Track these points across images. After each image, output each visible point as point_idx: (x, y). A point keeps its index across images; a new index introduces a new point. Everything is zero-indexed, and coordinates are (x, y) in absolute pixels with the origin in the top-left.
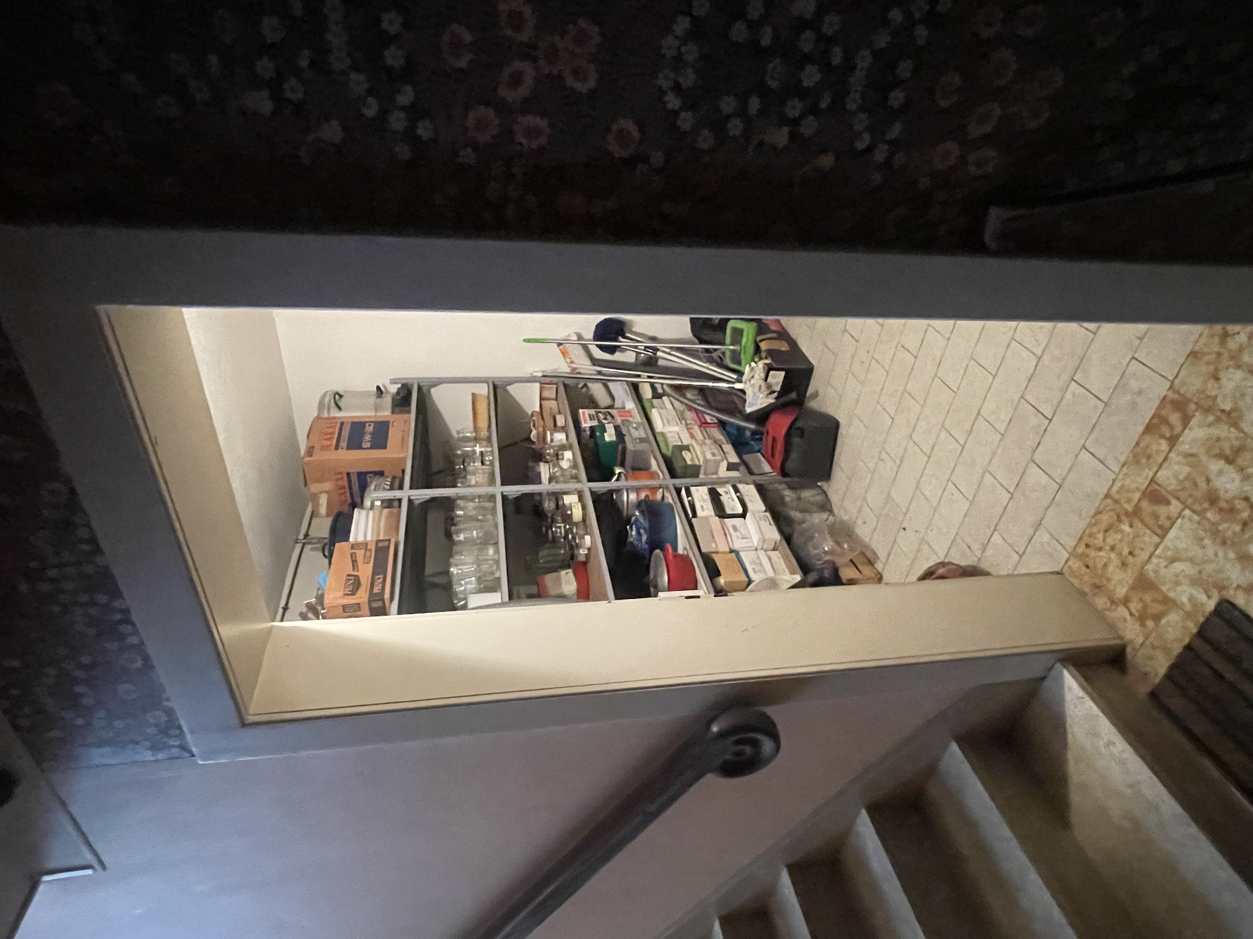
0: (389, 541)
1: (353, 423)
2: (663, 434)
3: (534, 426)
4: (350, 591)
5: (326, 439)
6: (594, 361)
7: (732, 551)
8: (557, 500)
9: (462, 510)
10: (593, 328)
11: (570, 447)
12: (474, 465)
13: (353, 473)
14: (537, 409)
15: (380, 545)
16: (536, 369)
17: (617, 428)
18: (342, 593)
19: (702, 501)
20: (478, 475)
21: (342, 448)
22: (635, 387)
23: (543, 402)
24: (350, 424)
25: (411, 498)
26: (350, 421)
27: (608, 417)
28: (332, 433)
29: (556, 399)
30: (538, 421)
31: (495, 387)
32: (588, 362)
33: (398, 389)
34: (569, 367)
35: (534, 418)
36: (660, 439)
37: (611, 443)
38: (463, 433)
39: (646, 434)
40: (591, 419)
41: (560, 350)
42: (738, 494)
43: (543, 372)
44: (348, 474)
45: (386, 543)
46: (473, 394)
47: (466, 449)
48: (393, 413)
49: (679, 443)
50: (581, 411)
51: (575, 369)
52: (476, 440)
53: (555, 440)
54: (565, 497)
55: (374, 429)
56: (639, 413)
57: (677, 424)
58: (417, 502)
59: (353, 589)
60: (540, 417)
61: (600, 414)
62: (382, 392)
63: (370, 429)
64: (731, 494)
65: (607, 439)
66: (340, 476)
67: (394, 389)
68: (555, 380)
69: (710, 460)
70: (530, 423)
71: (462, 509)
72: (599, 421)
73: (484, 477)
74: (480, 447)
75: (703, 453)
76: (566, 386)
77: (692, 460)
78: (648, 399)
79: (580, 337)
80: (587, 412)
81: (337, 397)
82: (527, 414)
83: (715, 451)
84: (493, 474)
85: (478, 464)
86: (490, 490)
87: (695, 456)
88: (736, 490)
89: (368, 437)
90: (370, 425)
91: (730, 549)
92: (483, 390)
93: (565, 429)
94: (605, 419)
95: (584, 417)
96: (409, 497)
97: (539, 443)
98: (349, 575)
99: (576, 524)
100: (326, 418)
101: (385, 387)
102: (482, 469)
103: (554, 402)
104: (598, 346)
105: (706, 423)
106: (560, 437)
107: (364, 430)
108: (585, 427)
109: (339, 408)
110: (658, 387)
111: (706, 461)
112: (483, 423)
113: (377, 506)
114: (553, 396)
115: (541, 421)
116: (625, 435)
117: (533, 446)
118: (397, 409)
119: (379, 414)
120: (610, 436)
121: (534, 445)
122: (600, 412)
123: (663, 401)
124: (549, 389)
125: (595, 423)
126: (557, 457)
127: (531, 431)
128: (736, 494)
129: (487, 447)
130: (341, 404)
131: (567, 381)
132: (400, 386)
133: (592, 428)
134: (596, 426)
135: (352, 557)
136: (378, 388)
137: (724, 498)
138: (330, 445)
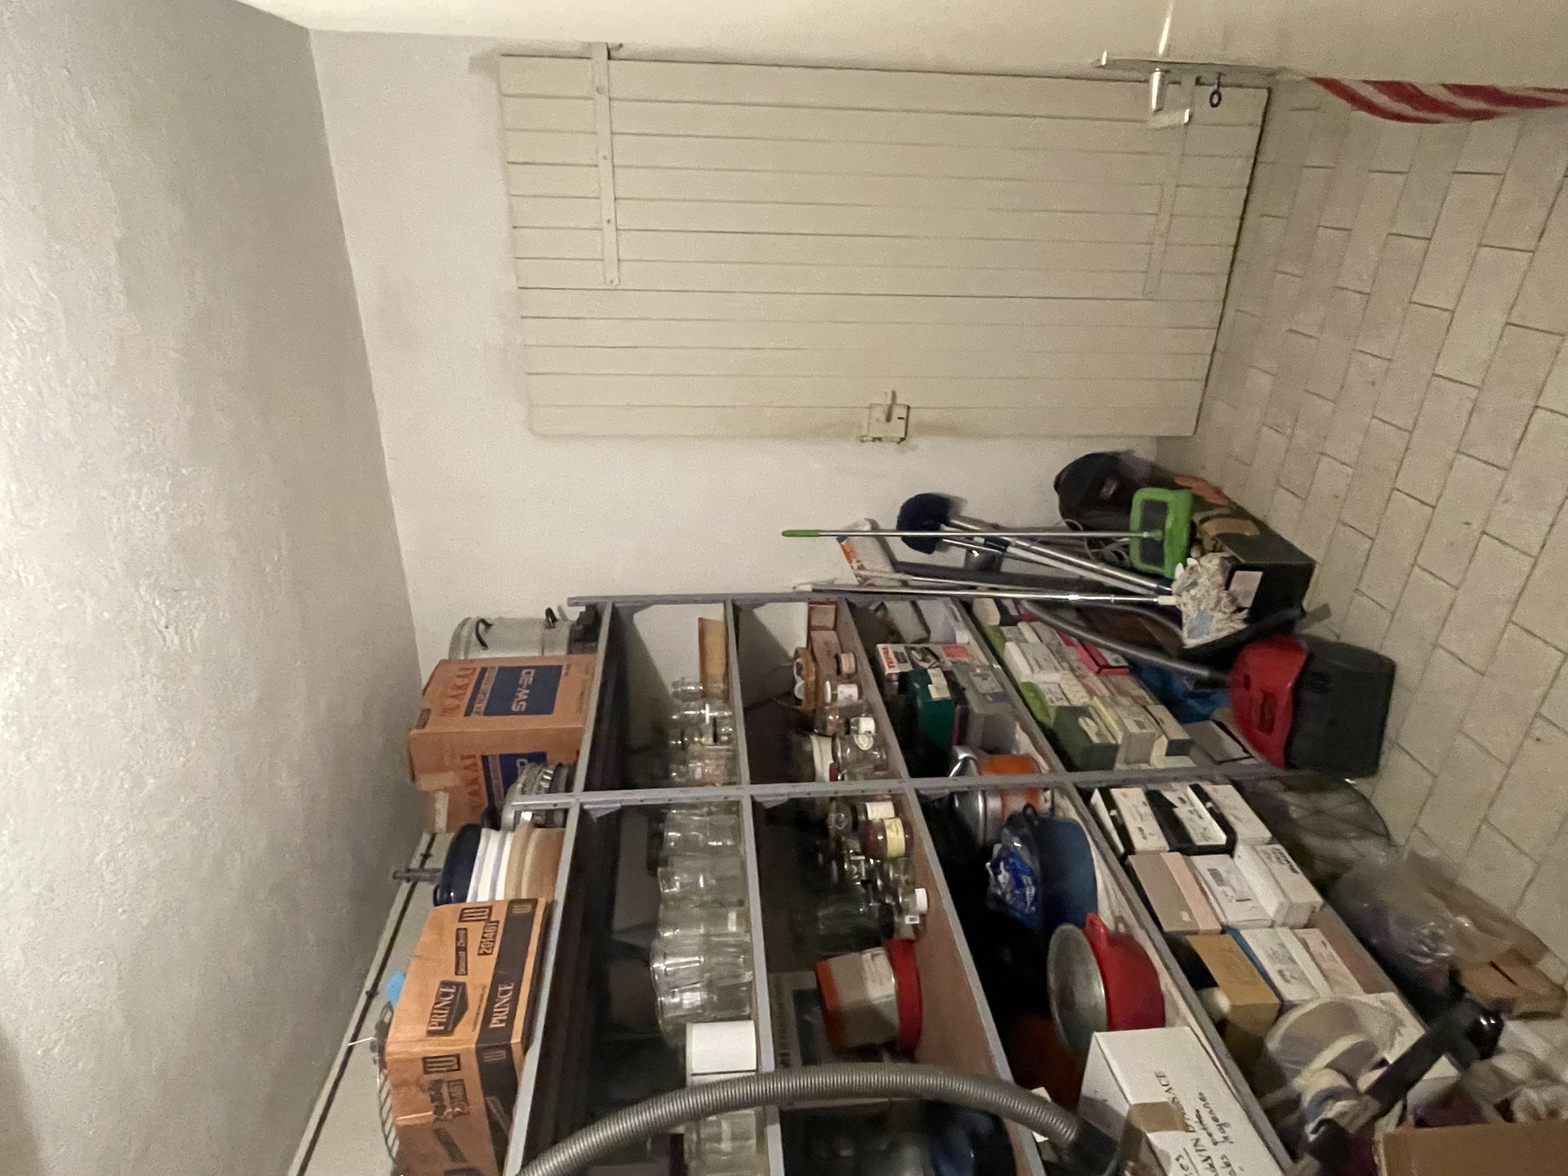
0: (534, 902)
1: (501, 669)
2: (1032, 687)
3: (799, 673)
4: (440, 1024)
5: (451, 697)
6: (897, 566)
7: (1225, 930)
8: (855, 811)
9: (679, 831)
10: (897, 512)
11: (870, 711)
12: (700, 743)
13: (493, 756)
14: (803, 643)
15: (517, 910)
16: (803, 581)
17: (947, 674)
18: (423, 1029)
19: (1139, 820)
20: (707, 761)
21: (478, 713)
22: (967, 606)
23: (814, 634)
24: (497, 670)
25: (586, 807)
26: (497, 665)
27: (929, 657)
28: (464, 687)
29: (835, 628)
30: (807, 665)
31: (736, 609)
32: (888, 568)
33: (581, 613)
34: (857, 576)
35: (799, 660)
36: (1029, 696)
37: (942, 702)
38: (683, 685)
39: (1002, 685)
40: (899, 661)
41: (843, 548)
42: (1209, 805)
43: (813, 584)
44: (485, 758)
45: (528, 908)
46: (701, 620)
47: (686, 712)
48: (570, 652)
49: (1066, 704)
50: (880, 647)
51: (866, 579)
52: (705, 696)
53: (840, 697)
54: (869, 806)
55: (534, 680)
56: (981, 648)
57: (1056, 669)
58: (596, 815)
59: (448, 1018)
60: (810, 658)
61: (913, 652)
62: (554, 620)
63: (527, 679)
64: (1192, 804)
65: (935, 695)
66: (469, 762)
67: (574, 614)
68: (834, 597)
69: (1135, 735)
70: (792, 667)
71: (677, 827)
72: (914, 664)
73: (718, 766)
74: (711, 711)
75: (1120, 722)
76: (851, 606)
77: (1099, 734)
78: (993, 627)
79: (875, 527)
80: (891, 648)
81: (482, 627)
82: (785, 654)
83: (1141, 718)
84: (733, 758)
85: (708, 740)
86: (731, 792)
87: (1103, 728)
88: (1204, 797)
89: (523, 694)
90: (529, 673)
91: (1222, 925)
92: (716, 613)
93: (854, 678)
94: (924, 660)
95: (888, 658)
96: (582, 805)
97: (809, 703)
98: (445, 984)
99: (894, 861)
100: (460, 661)
101: (560, 609)
102: (714, 750)
103: (833, 633)
104: (905, 539)
105: (1108, 666)
106: (848, 692)
107: (518, 680)
108: (890, 674)
109: (484, 645)
110: (1010, 605)
111: (1128, 736)
112: (716, 668)
113: (525, 822)
114: (830, 623)
115: (812, 665)
116: (964, 689)
117: (799, 707)
118: (578, 645)
119: (547, 654)
120: (938, 689)
121: (800, 704)
122: (913, 649)
123: (1019, 629)
124: (825, 612)
125: (908, 668)
126: (848, 728)
127: (794, 683)
128: (1204, 805)
129: (724, 709)
130: (486, 640)
131: (854, 599)
132: (583, 609)
133: (902, 676)
134: (911, 672)
135: (458, 939)
136: (549, 612)
137: (1182, 812)
138: (458, 707)
